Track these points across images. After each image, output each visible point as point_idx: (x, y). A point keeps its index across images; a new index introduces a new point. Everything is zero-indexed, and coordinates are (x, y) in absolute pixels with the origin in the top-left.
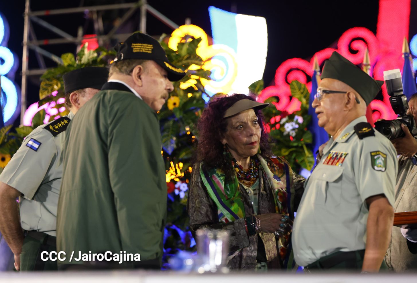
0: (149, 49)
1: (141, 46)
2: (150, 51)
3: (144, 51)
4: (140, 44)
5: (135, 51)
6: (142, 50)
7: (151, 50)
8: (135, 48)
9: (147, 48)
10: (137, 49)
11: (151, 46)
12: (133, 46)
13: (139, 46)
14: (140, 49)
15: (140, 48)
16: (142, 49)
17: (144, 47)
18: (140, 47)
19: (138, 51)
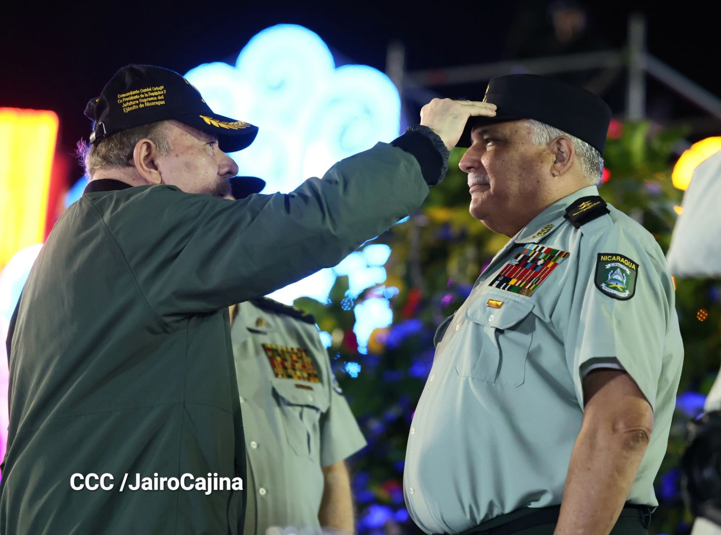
0: (157, 96)
1: (139, 94)
2: (161, 100)
3: (148, 104)
4: (137, 92)
5: (129, 109)
6: (143, 103)
7: (162, 97)
8: (125, 102)
9: (155, 96)
10: (131, 103)
11: (162, 87)
12: (121, 98)
13: (133, 95)
14: (137, 102)
15: (138, 99)
16: (141, 101)
17: (146, 95)
18: (136, 97)
19: (134, 107)
